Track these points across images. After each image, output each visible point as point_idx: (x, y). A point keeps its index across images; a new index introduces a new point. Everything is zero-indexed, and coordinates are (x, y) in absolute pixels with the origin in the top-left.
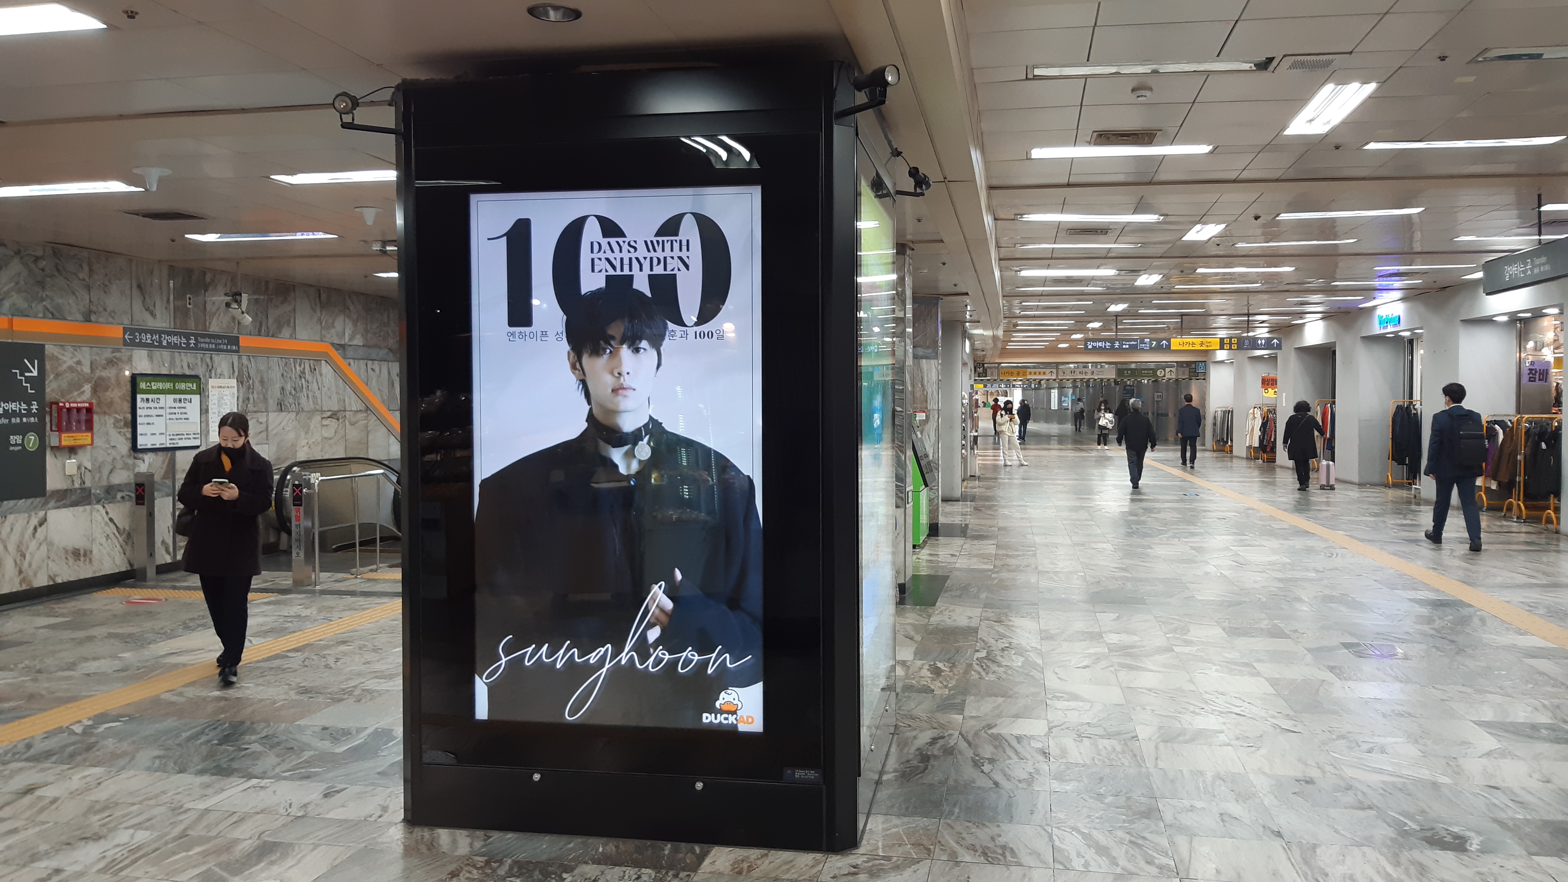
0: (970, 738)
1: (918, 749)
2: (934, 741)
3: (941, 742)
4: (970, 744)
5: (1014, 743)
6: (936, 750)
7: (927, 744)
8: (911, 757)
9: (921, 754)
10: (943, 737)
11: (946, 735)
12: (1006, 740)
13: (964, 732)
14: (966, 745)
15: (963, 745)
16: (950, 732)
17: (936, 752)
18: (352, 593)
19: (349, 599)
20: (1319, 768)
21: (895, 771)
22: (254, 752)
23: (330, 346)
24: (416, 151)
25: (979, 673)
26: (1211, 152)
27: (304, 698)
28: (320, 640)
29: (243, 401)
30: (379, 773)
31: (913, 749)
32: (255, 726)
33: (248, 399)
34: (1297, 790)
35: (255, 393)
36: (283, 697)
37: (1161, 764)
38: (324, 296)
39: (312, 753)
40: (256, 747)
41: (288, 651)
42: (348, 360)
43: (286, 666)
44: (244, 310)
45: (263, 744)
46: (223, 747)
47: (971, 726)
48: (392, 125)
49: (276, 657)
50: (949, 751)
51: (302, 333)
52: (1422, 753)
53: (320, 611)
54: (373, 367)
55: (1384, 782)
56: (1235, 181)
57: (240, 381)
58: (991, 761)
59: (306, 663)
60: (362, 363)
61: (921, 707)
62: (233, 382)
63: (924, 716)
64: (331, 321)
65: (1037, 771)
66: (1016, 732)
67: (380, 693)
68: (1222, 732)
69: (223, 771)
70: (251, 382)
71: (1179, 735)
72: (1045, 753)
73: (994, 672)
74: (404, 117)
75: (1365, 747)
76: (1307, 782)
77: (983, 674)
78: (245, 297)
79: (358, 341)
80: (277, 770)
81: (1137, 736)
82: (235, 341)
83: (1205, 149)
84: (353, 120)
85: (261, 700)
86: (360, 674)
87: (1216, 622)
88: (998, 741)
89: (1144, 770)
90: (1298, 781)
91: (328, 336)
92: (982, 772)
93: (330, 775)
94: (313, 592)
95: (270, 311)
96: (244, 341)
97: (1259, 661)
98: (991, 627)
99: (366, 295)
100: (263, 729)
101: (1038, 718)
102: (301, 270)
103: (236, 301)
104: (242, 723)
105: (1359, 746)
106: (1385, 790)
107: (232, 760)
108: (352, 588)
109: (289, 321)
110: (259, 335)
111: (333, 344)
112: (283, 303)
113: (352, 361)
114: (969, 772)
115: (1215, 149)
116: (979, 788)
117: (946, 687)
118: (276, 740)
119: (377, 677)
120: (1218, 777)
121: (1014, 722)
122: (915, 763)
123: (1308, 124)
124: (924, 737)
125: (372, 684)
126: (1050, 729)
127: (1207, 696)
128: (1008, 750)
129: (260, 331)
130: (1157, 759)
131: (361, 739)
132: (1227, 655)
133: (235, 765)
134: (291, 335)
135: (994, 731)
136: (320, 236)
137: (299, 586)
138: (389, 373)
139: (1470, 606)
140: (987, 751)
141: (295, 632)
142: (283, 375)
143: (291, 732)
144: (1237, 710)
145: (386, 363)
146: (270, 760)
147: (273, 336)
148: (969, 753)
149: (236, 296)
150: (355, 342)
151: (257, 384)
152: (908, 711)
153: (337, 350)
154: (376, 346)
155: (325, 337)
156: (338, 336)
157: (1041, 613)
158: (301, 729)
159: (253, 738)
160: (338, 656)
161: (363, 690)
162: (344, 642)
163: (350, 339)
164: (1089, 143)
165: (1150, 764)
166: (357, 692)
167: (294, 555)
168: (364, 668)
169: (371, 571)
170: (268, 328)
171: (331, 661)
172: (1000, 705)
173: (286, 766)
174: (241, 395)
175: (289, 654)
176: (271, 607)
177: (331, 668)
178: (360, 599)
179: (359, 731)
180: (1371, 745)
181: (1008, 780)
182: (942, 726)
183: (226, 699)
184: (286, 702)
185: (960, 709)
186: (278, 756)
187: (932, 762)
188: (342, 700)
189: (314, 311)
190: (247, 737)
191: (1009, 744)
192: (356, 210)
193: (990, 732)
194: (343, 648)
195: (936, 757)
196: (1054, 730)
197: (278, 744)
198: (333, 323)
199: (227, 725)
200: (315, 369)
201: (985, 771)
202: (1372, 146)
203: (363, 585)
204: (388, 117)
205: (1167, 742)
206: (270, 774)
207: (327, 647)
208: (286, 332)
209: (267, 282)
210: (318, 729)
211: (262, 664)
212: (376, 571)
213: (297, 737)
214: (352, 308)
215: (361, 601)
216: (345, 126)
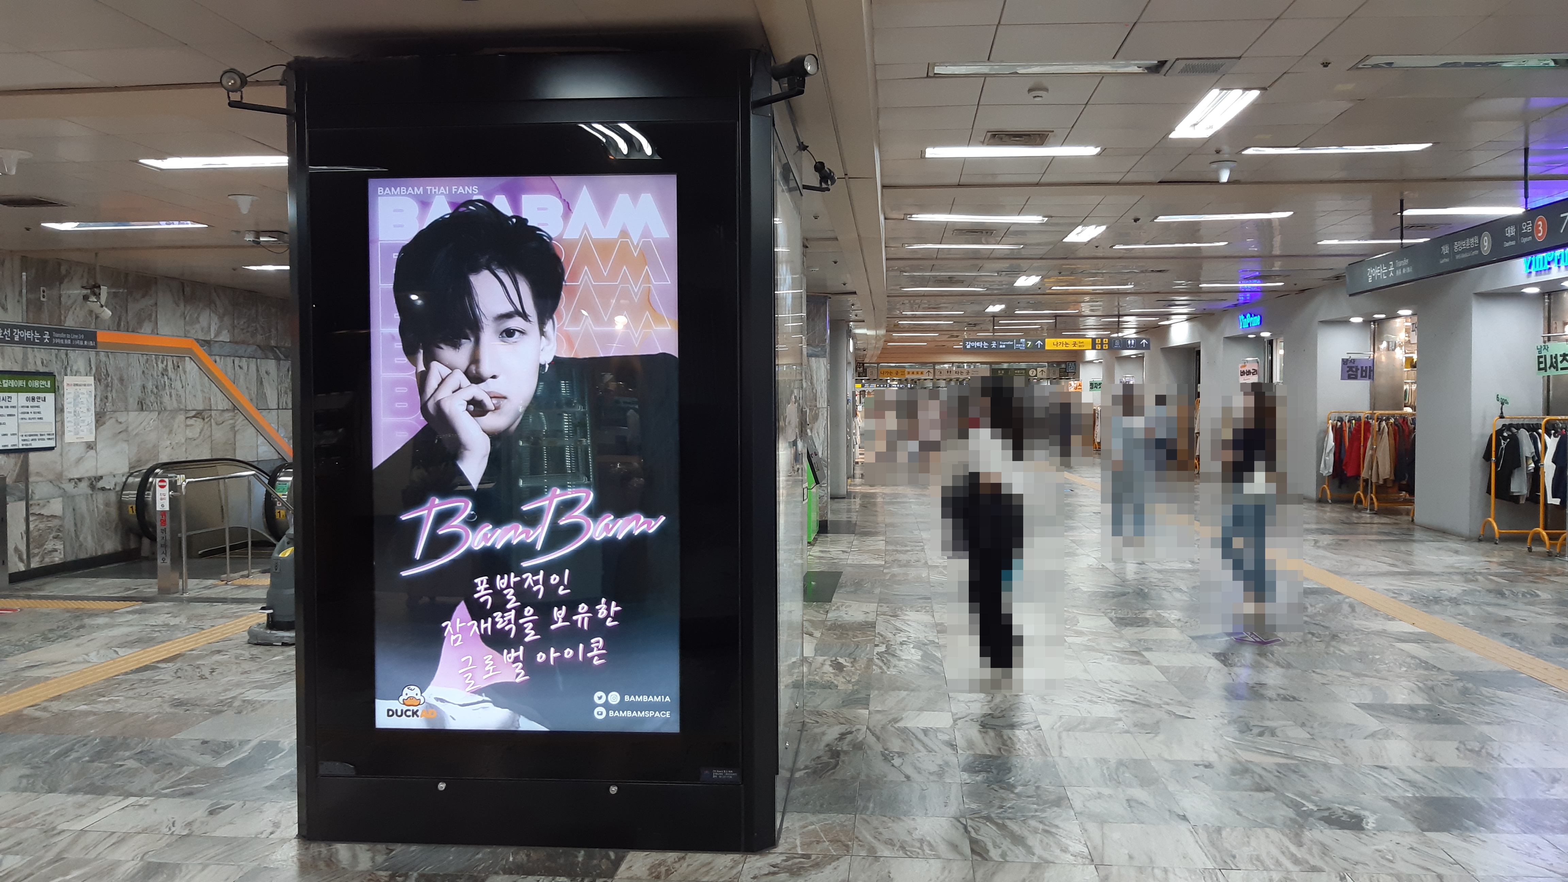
0: (878, 732)
1: (828, 745)
2: (842, 736)
3: (849, 737)
4: (878, 738)
5: (921, 736)
6: (845, 746)
7: (836, 739)
8: (821, 753)
9: (831, 750)
10: (851, 733)
11: (854, 729)
12: (913, 734)
13: (871, 727)
14: (875, 739)
15: (871, 740)
16: (858, 727)
17: (845, 748)
18: (224, 601)
19: (220, 607)
20: (1216, 752)
21: (806, 767)
22: (130, 769)
23: (195, 342)
24: (309, 132)
25: (881, 668)
26: (1099, 155)
27: (180, 711)
28: (192, 650)
29: (101, 400)
30: (267, 787)
31: (822, 745)
32: (129, 741)
33: (107, 398)
34: (1197, 774)
35: (114, 391)
36: (156, 710)
37: (1066, 753)
38: (188, 290)
39: (192, 768)
40: (132, 764)
41: (158, 662)
42: (213, 357)
43: (156, 678)
44: (103, 302)
45: (139, 760)
46: (96, 764)
47: (878, 720)
48: (284, 106)
49: (146, 668)
50: (858, 747)
51: (165, 329)
52: (1311, 735)
53: (190, 619)
54: (241, 364)
55: (1278, 765)
56: (1118, 184)
57: (98, 379)
58: (901, 754)
59: (179, 674)
60: (229, 360)
61: (826, 703)
62: (91, 380)
63: (829, 711)
64: (196, 315)
65: (947, 764)
66: (922, 725)
67: (263, 704)
68: (1120, 720)
69: (98, 790)
70: (109, 379)
71: (1079, 724)
72: (952, 745)
73: (895, 666)
74: (297, 97)
75: (1256, 731)
76: (1206, 767)
77: (885, 668)
78: (104, 290)
79: (225, 337)
80: (156, 787)
81: (1039, 726)
82: (92, 336)
83: (1091, 151)
84: (242, 98)
85: (133, 714)
86: (238, 685)
87: (1103, 612)
88: (905, 734)
89: (1050, 759)
90: (1197, 765)
91: (193, 331)
92: (893, 765)
93: (215, 790)
94: (181, 600)
95: (130, 306)
96: (102, 336)
97: (1148, 649)
98: (888, 622)
99: (233, 289)
100: (137, 744)
101: (942, 710)
102: (164, 262)
103: (94, 294)
104: (114, 738)
105: (1251, 730)
106: (1278, 772)
107: (107, 777)
108: (222, 595)
109: (151, 315)
110: (118, 330)
111: (197, 340)
112: (143, 296)
113: (218, 358)
114: (879, 766)
115: (1103, 150)
116: (891, 781)
117: (849, 682)
118: (152, 756)
119: (257, 687)
120: (1121, 763)
121: (919, 715)
122: (825, 759)
123: (1193, 128)
124: (832, 733)
125: (252, 695)
126: (955, 721)
127: (1101, 685)
128: (916, 743)
129: (119, 325)
130: (1061, 748)
131: (245, 751)
132: (1117, 645)
133: (111, 783)
134: (153, 331)
135: (901, 724)
136: (189, 225)
137: (165, 593)
138: (258, 371)
139: (1339, 593)
140: (895, 745)
141: (163, 642)
142: (143, 372)
143: (167, 747)
144: (1132, 698)
145: (254, 360)
146: (148, 776)
147: (133, 331)
148: (879, 748)
149: (94, 289)
150: (221, 339)
151: (116, 382)
152: (815, 707)
153: (202, 346)
154: (243, 342)
155: (189, 332)
156: (202, 331)
157: (936, 607)
158: (179, 744)
159: (127, 754)
160: (214, 667)
161: (244, 701)
162: (219, 652)
163: (217, 334)
164: (983, 143)
165: (1054, 753)
166: (236, 704)
167: (159, 561)
168: (243, 678)
169: (242, 576)
170: (128, 323)
171: (206, 672)
172: (904, 699)
173: (166, 782)
174: (99, 393)
175: (159, 665)
176: (136, 616)
177: (206, 678)
178: (232, 606)
179: (242, 743)
180: (1262, 729)
181: (919, 772)
182: (848, 721)
183: (95, 714)
184: (161, 715)
185: (865, 702)
186: (156, 772)
187: (842, 757)
188: (221, 712)
189: (178, 305)
190: (121, 753)
191: (916, 737)
192: (230, 197)
193: (896, 725)
194: (218, 657)
195: (846, 753)
196: (959, 722)
197: (154, 760)
198: (198, 318)
199: (98, 740)
200: (179, 367)
201: (896, 764)
202: (1251, 151)
203: (235, 592)
204: (279, 97)
205: (1069, 731)
206: (148, 792)
207: (199, 657)
208: (147, 327)
209: (127, 275)
210: (198, 743)
211: (130, 676)
212: (248, 576)
213: (175, 751)
214: (218, 303)
215: (234, 607)
216: (232, 104)
